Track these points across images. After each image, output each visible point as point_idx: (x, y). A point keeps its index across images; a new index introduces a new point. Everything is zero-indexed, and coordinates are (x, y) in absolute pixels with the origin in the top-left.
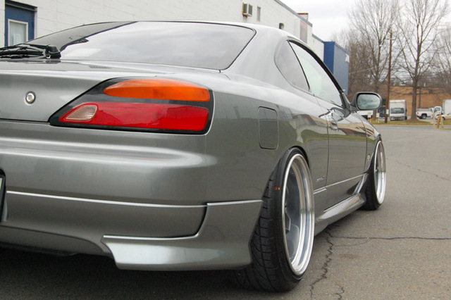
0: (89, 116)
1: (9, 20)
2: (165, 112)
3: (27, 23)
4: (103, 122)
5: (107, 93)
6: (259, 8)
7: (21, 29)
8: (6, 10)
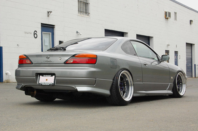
0: (72, 62)
1: (43, 32)
2: (87, 61)
3: (51, 33)
4: (74, 63)
5: (75, 57)
6: (175, 13)
7: (48, 36)
8: (41, 28)
